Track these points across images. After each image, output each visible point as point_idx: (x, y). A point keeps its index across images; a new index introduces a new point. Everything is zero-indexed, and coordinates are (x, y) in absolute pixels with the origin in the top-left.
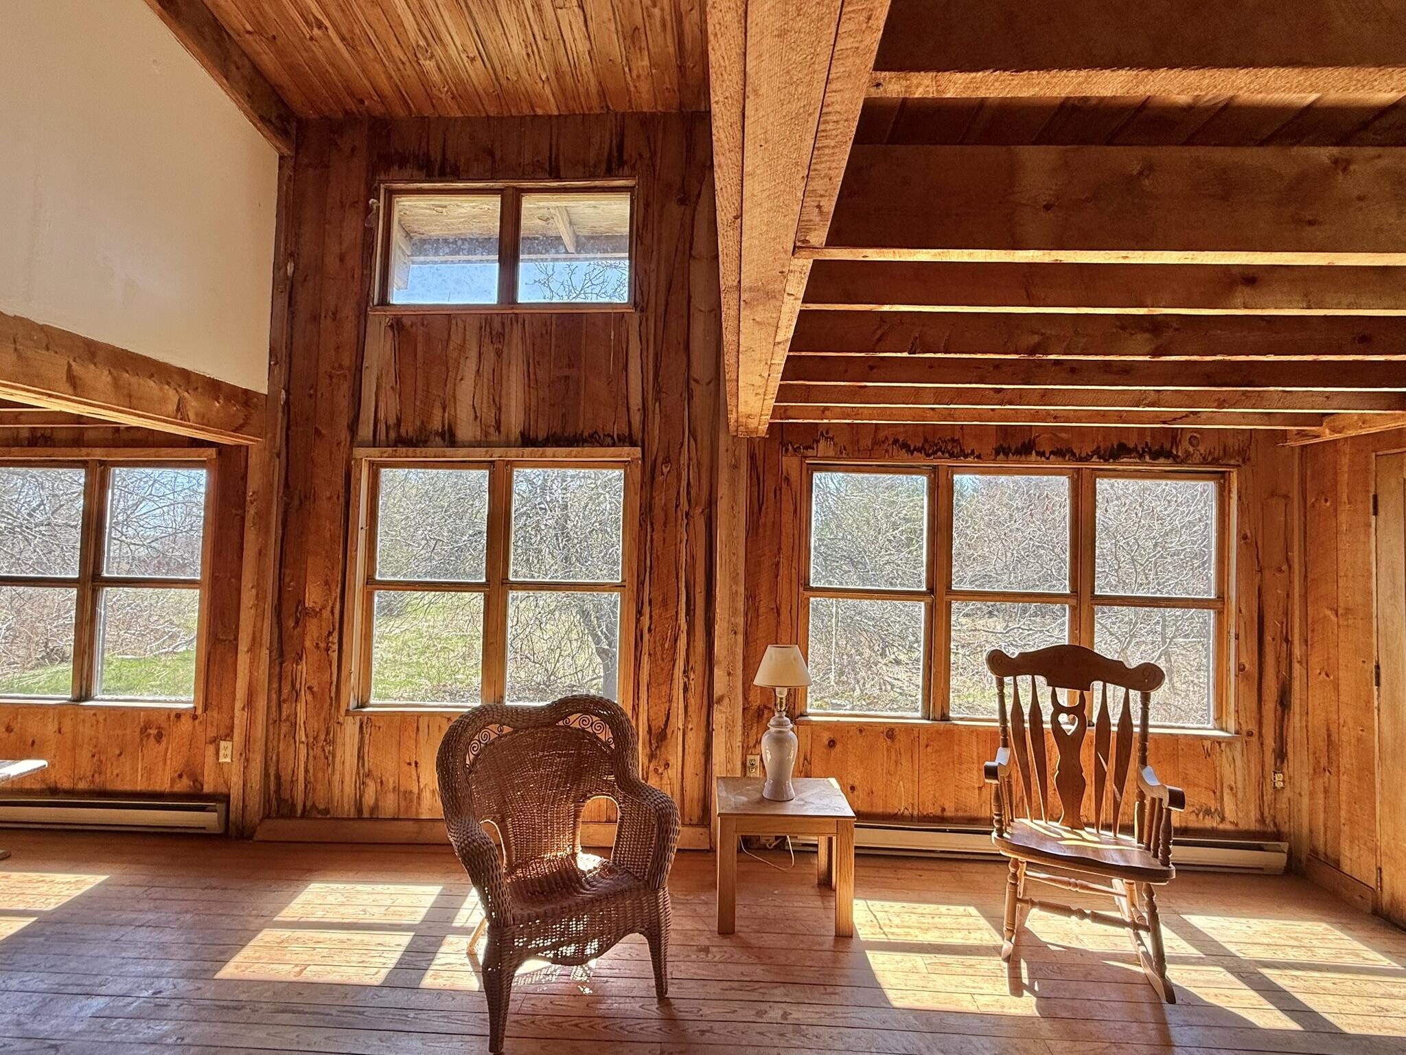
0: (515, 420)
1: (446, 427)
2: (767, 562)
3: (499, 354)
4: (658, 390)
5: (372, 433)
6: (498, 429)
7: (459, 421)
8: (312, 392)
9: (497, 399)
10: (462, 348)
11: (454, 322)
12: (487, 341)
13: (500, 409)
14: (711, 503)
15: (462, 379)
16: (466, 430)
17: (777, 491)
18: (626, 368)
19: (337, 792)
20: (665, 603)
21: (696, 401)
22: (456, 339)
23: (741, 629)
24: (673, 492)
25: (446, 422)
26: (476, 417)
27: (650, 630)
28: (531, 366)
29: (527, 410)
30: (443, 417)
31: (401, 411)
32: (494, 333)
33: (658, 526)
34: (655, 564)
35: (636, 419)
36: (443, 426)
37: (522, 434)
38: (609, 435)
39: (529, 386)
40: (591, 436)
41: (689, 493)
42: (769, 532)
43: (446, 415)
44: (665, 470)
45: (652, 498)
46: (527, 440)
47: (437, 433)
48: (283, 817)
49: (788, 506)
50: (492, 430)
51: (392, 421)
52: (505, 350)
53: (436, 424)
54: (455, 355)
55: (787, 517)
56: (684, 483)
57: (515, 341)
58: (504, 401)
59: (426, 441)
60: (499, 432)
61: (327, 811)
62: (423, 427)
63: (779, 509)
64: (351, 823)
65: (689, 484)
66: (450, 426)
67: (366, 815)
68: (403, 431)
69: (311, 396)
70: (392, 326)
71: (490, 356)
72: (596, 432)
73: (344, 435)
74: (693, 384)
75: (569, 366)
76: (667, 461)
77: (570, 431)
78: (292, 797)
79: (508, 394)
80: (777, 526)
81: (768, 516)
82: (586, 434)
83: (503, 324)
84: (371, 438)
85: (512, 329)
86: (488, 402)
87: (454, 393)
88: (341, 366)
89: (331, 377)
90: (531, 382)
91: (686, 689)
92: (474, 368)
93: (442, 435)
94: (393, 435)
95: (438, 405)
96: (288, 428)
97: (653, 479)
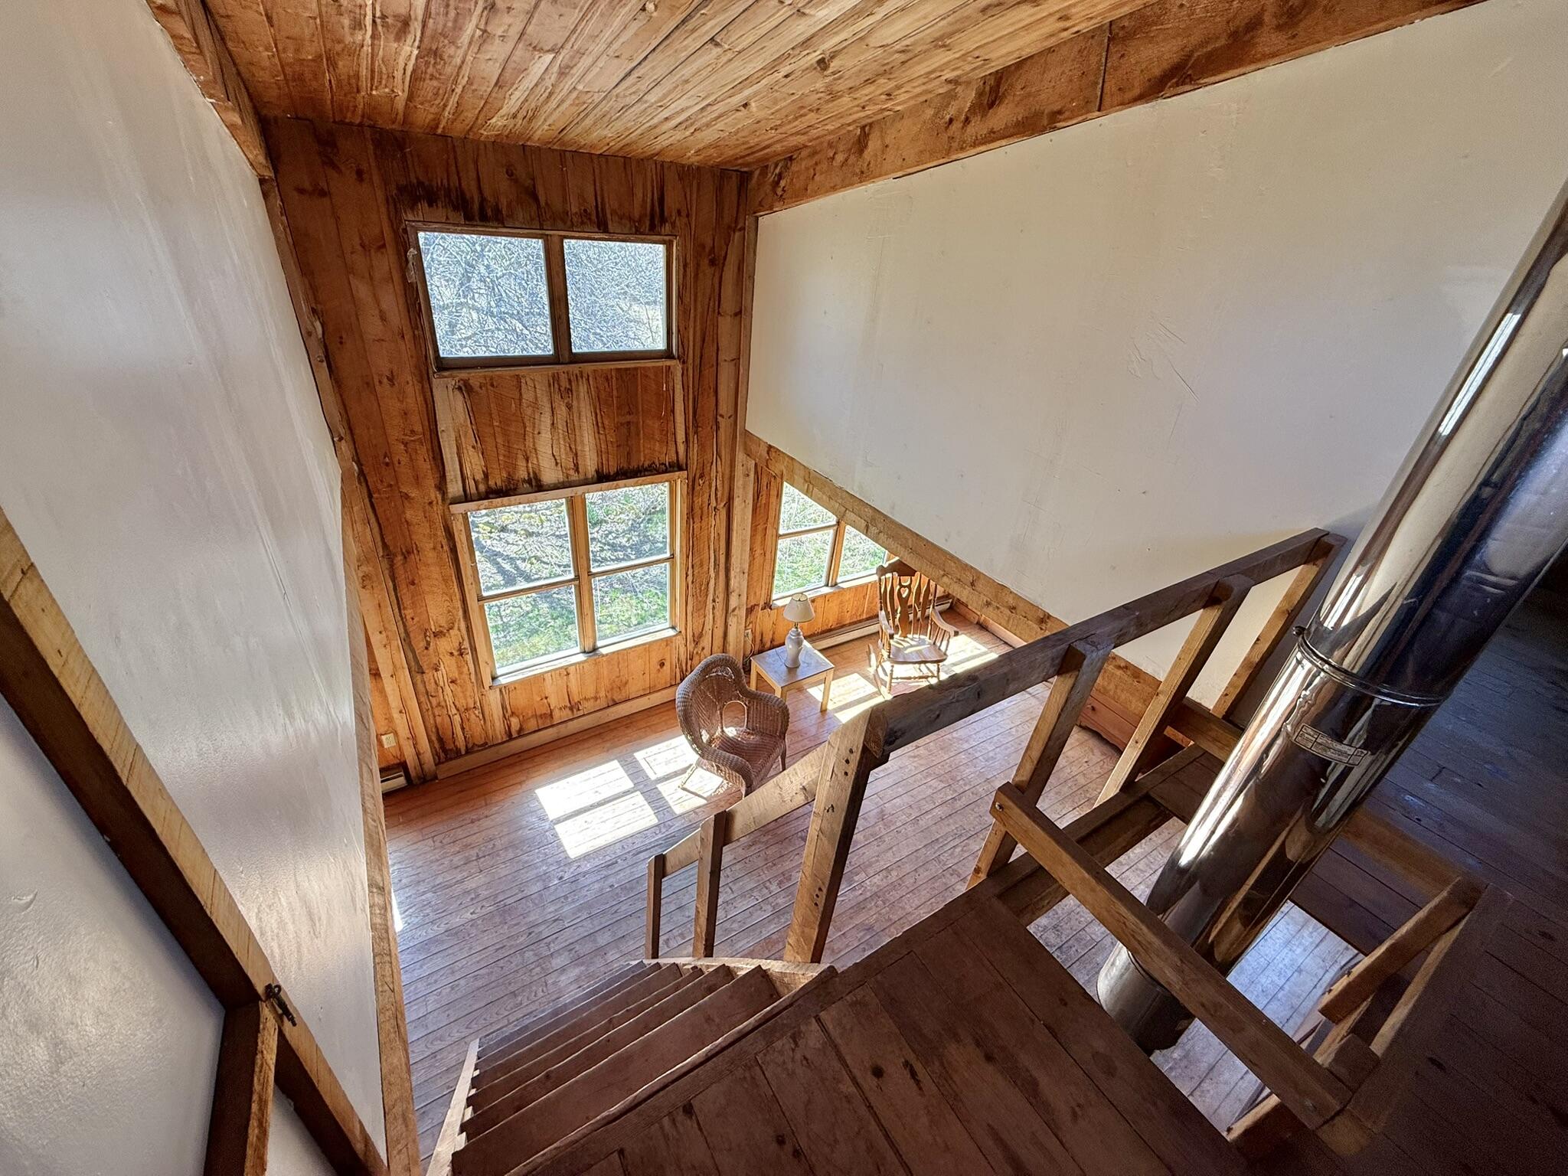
0: (590, 464)
1: (532, 475)
2: (760, 528)
3: (569, 407)
4: (696, 426)
5: (461, 489)
6: (577, 470)
7: (542, 468)
8: (387, 460)
9: (573, 447)
10: (535, 405)
11: (523, 381)
12: (557, 397)
13: (576, 454)
14: (730, 499)
15: (539, 433)
16: (549, 476)
17: (769, 484)
18: (673, 411)
19: (490, 732)
20: (701, 565)
21: (722, 431)
22: (528, 396)
23: (746, 571)
24: (706, 496)
25: (531, 471)
26: (557, 464)
27: (693, 582)
28: (599, 416)
29: (599, 453)
30: (527, 467)
31: (486, 466)
32: (562, 389)
33: (697, 520)
34: (695, 543)
35: (681, 449)
36: (529, 474)
37: (597, 471)
38: (662, 464)
39: (599, 433)
40: (650, 466)
41: (716, 495)
42: (762, 511)
43: (530, 465)
44: (701, 482)
45: (693, 502)
46: (602, 477)
47: (524, 481)
48: (451, 759)
49: (774, 493)
50: (572, 472)
51: (479, 476)
52: (575, 403)
53: (522, 474)
54: (529, 411)
55: (773, 499)
56: (713, 489)
57: (582, 394)
58: (579, 448)
59: (515, 489)
60: (578, 473)
61: (486, 743)
62: (510, 478)
63: (769, 495)
64: (505, 745)
65: (716, 489)
66: (535, 473)
67: (515, 735)
68: (491, 483)
69: (387, 464)
70: (460, 389)
71: (562, 411)
72: (654, 463)
73: (434, 495)
74: (719, 419)
75: (629, 413)
76: (702, 476)
77: (634, 465)
78: (456, 747)
79: (582, 442)
80: (767, 504)
81: (763, 500)
82: (646, 465)
83: (570, 380)
84: (462, 493)
85: (578, 384)
86: (565, 450)
87: (534, 445)
88: (412, 431)
89: (406, 444)
90: (598, 426)
91: (714, 608)
92: (549, 422)
93: (529, 481)
94: (482, 488)
95: (520, 456)
96: (370, 496)
97: (693, 489)
